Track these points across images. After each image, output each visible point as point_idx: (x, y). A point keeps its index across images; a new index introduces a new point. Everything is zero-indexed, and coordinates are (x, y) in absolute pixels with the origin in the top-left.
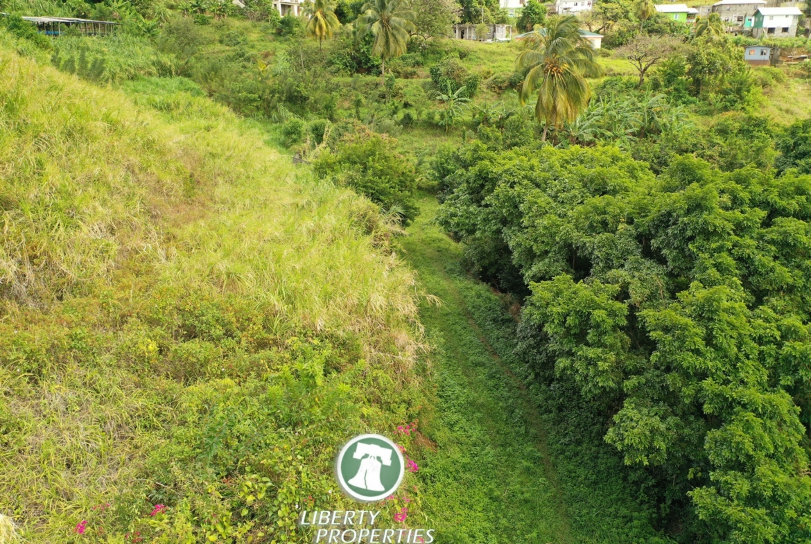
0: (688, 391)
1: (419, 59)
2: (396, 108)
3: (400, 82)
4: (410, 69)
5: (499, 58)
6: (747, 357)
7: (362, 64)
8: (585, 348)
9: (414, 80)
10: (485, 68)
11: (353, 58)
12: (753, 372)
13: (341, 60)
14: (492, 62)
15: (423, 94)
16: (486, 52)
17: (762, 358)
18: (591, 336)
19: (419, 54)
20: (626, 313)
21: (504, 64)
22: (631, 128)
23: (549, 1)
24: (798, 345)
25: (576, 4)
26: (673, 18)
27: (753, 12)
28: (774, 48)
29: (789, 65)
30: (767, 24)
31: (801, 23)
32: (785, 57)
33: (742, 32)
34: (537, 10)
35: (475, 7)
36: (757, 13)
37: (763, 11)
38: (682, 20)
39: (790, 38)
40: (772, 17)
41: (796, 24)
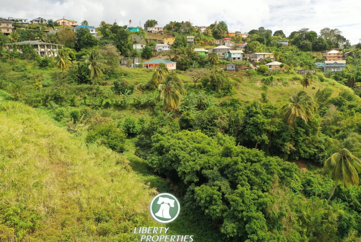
0: (240, 215)
1: (108, 77)
2: (102, 100)
3: (101, 87)
4: (104, 82)
5: (140, 76)
6: (251, 204)
7: (82, 80)
8: (212, 206)
9: (107, 86)
10: (135, 80)
11: (79, 77)
12: (253, 208)
13: (73, 78)
14: (138, 77)
15: (112, 92)
16: (134, 73)
17: (254, 204)
18: (213, 203)
19: (107, 75)
20: (221, 195)
21: (142, 78)
23: (152, 45)
24: (262, 199)
25: (164, 48)
26: (200, 54)
27: (228, 52)
28: (236, 65)
29: (242, 71)
30: (233, 56)
31: (244, 56)
32: (240, 68)
33: (224, 59)
34: (149, 50)
35: (123, 49)
36: (229, 52)
37: (231, 51)
38: (203, 54)
39: (241, 62)
40: (234, 54)
41: (242, 56)
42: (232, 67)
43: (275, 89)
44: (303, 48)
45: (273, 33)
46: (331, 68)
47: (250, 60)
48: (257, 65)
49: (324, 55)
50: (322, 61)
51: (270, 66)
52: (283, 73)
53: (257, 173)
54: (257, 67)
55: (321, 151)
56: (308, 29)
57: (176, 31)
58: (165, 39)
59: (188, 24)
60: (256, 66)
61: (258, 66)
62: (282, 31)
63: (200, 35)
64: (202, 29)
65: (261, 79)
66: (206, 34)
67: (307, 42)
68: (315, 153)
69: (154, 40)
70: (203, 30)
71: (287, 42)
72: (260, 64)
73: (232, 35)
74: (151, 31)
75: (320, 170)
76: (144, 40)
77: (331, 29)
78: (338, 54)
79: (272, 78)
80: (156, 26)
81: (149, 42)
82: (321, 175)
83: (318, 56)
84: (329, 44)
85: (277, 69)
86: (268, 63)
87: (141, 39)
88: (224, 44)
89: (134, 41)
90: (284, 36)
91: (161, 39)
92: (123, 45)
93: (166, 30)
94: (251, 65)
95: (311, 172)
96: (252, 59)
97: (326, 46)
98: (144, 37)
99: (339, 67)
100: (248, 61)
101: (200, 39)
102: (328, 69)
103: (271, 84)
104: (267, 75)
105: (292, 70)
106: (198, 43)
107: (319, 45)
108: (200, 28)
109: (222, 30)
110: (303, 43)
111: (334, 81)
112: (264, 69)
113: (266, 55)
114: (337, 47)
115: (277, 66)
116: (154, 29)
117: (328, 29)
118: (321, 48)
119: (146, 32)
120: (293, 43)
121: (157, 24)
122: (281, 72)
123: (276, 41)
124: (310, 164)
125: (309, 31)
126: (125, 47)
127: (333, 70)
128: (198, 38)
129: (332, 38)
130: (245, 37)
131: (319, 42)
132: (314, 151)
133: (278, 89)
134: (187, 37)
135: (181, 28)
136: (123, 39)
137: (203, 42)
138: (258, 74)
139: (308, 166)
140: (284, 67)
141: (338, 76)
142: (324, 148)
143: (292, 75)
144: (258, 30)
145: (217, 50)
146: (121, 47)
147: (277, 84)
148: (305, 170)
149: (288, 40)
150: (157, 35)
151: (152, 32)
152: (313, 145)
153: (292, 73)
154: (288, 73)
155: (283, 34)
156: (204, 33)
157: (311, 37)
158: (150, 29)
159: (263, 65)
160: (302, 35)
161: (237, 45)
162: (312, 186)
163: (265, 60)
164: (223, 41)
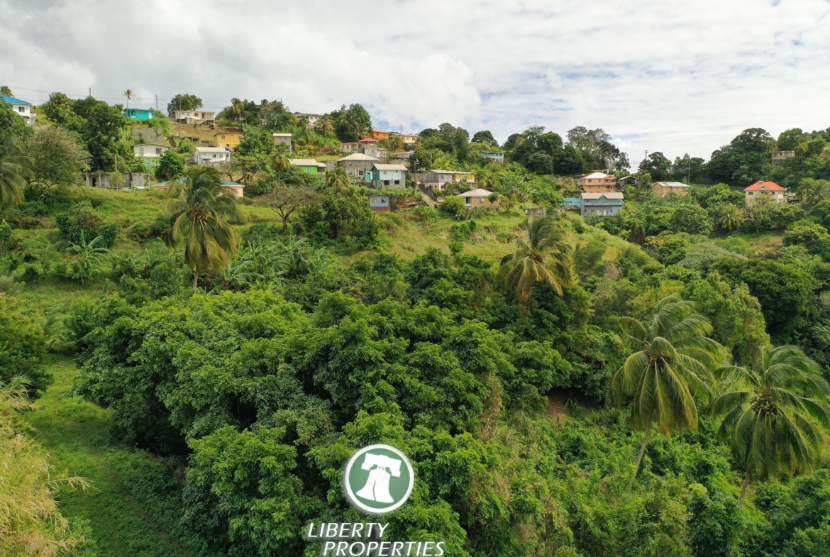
1: (42, 207)
2: (15, 262)
3: (19, 233)
4: (30, 219)
5: (138, 206)
8: (257, 501)
9: (37, 231)
10: (123, 217)
14: (131, 210)
15: (50, 245)
16: (123, 200)
18: (263, 487)
19: (42, 202)
20: (295, 455)
21: (144, 212)
22: (281, 270)
23: (187, 151)
24: (447, 454)
25: (215, 156)
26: (305, 171)
27: (370, 168)
28: (391, 197)
29: (405, 211)
30: (383, 177)
31: (408, 177)
32: (400, 204)
33: (364, 184)
34: (175, 160)
35: (106, 155)
36: (374, 169)
37: (378, 166)
38: (314, 172)
39: (401, 189)
40: (385, 172)
41: (404, 178)
42: (383, 201)
43: (481, 249)
44: (535, 167)
45: (471, 137)
46: (595, 208)
47: (422, 186)
48: (438, 198)
49: (579, 183)
50: (576, 194)
51: (468, 199)
52: (496, 214)
53: (429, 371)
54: (439, 201)
55: (598, 365)
56: (542, 128)
57: (248, 121)
58: (219, 137)
59: (278, 107)
60: (435, 200)
61: (441, 200)
62: (489, 133)
63: (306, 132)
64: (310, 120)
65: (450, 226)
66: (320, 131)
67: (543, 155)
68: (584, 374)
69: (190, 138)
70: (312, 121)
71: (501, 154)
72: (445, 194)
73: (381, 137)
74: (184, 121)
75: (597, 415)
76: (165, 138)
77: (588, 129)
78: (606, 180)
79: (473, 223)
80: (199, 110)
81: (177, 145)
82: (603, 427)
83: (566, 185)
84: (587, 161)
85: (483, 205)
86: (462, 193)
87: (158, 135)
88: (363, 152)
89: (138, 139)
90: (495, 144)
91: (209, 139)
92: (106, 145)
93: (222, 120)
94: (426, 198)
95: (577, 423)
96: (427, 185)
97: (580, 164)
98: (165, 132)
99: (610, 206)
100: (417, 188)
101: (307, 140)
102: (589, 211)
103: (471, 238)
104: (462, 219)
105: (516, 209)
106: (301, 149)
107: (567, 162)
108: (304, 118)
109: (356, 123)
110: (535, 157)
111: (605, 233)
112: (455, 205)
113: (457, 176)
114: (602, 166)
115: (483, 200)
116: (192, 116)
117: (583, 130)
118: (571, 168)
119: (171, 122)
120: (515, 158)
121: (201, 105)
122: (492, 212)
123: (478, 152)
124: (574, 402)
125: (545, 132)
126: (112, 151)
127: (598, 213)
128: (301, 139)
129: (592, 148)
130: (409, 141)
131: (568, 156)
132: (581, 368)
133: (488, 249)
134: (275, 135)
135: (259, 115)
136: (106, 130)
137: (312, 147)
138: (442, 216)
139: (569, 406)
140: (499, 200)
141: (610, 224)
142: (603, 360)
143: (516, 218)
144: (439, 129)
145: (346, 163)
146: (102, 150)
147: (484, 238)
148: (564, 418)
149: (503, 152)
150: (198, 129)
151: (188, 121)
152: (579, 354)
153: (517, 215)
154: (507, 214)
155: (492, 139)
156: (315, 128)
157: (549, 144)
158: (182, 115)
159: (452, 196)
160: (532, 141)
161: (392, 154)
162: (584, 455)
163: (457, 187)
164: (360, 146)
